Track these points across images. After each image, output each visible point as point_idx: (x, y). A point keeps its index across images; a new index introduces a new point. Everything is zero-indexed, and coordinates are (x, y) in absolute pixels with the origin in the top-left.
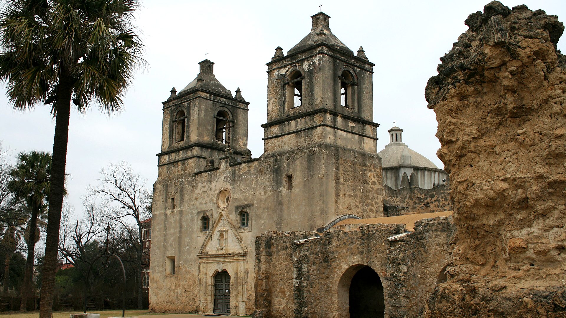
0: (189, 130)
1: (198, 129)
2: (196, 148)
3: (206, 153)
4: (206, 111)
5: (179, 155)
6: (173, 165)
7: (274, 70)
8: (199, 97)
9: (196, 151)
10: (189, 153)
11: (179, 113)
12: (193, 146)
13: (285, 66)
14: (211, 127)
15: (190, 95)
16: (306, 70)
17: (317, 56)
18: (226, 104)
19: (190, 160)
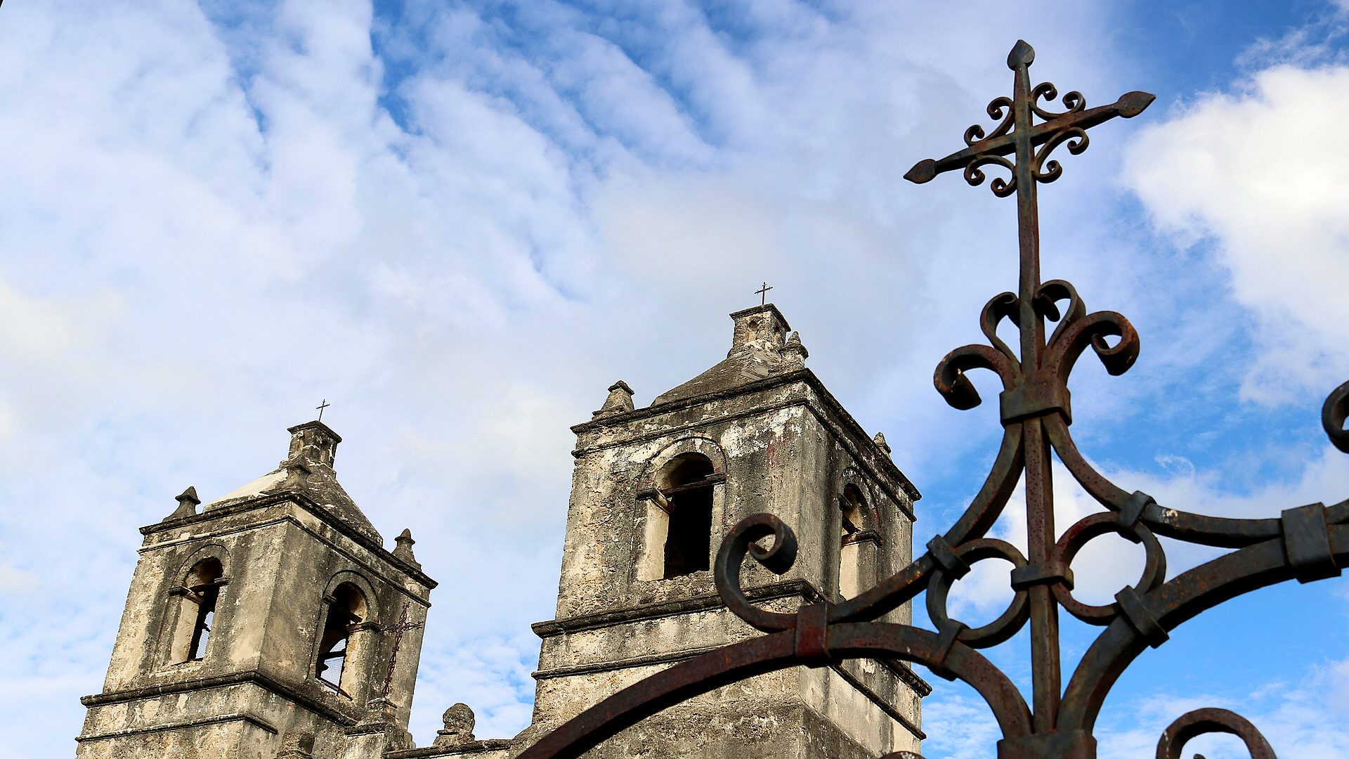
0: (230, 627)
1: (268, 624)
2: (249, 689)
3: (277, 712)
4: (302, 570)
5: (172, 708)
6: (140, 742)
7: (602, 447)
8: (289, 519)
9: (246, 698)
10: (217, 704)
11: (198, 568)
12: (241, 681)
13: (651, 438)
14: (307, 629)
15: (255, 512)
16: (735, 452)
17: (783, 412)
18: (366, 567)
19: (215, 726)
